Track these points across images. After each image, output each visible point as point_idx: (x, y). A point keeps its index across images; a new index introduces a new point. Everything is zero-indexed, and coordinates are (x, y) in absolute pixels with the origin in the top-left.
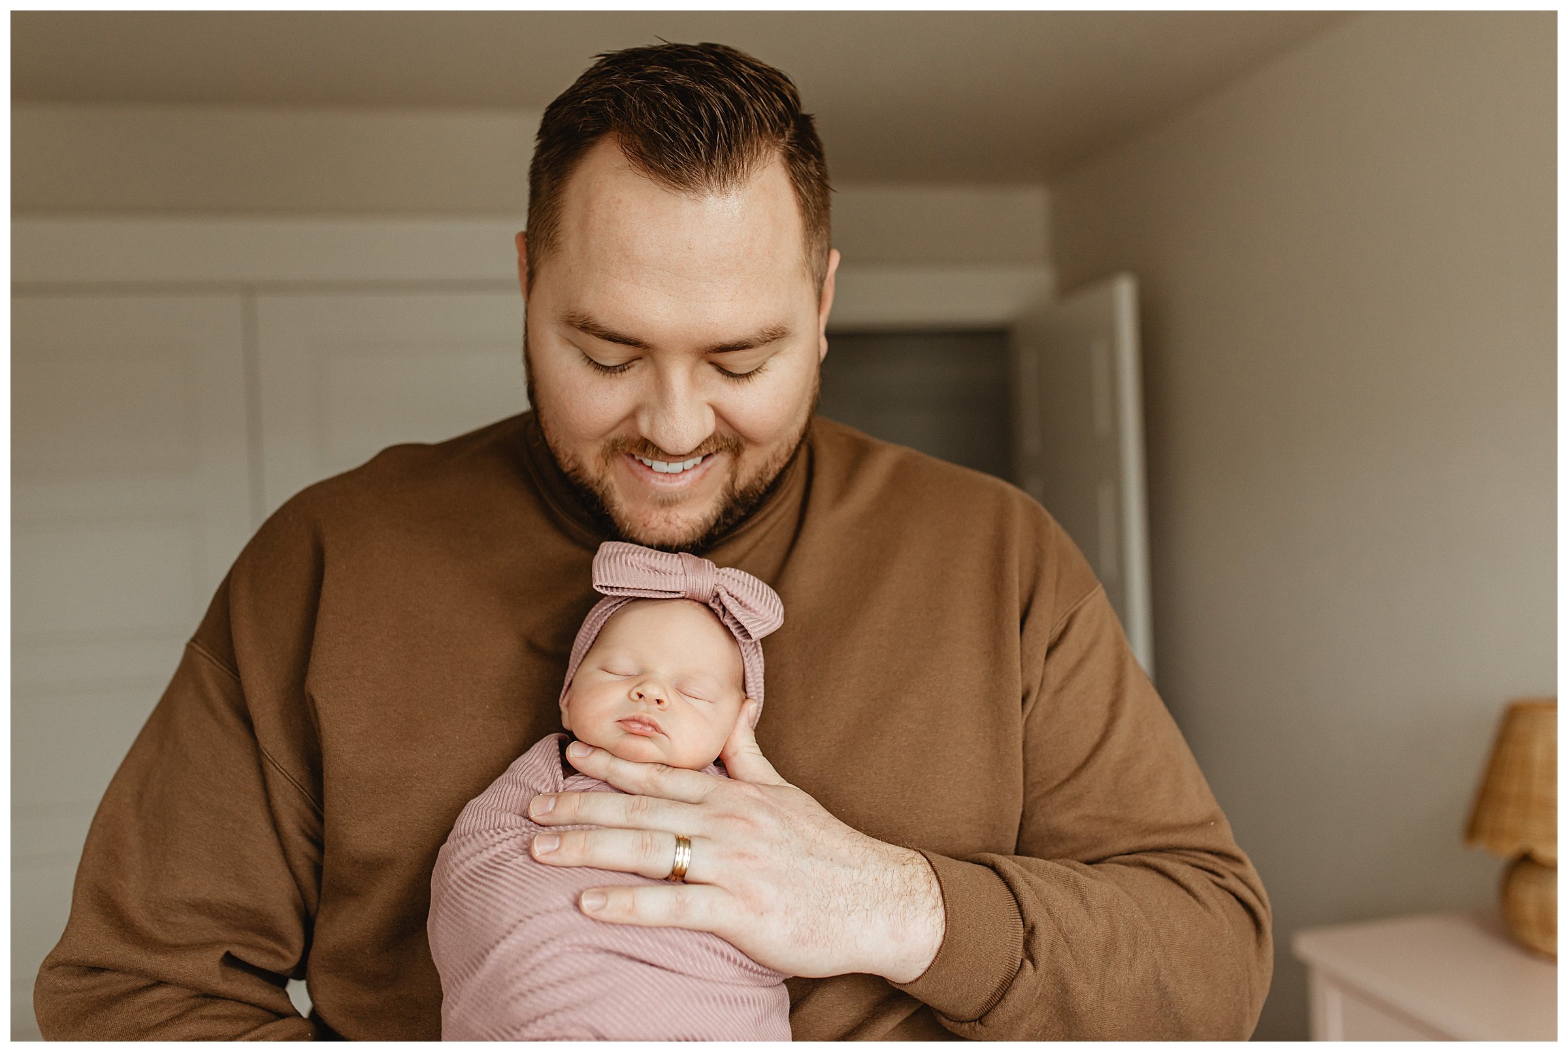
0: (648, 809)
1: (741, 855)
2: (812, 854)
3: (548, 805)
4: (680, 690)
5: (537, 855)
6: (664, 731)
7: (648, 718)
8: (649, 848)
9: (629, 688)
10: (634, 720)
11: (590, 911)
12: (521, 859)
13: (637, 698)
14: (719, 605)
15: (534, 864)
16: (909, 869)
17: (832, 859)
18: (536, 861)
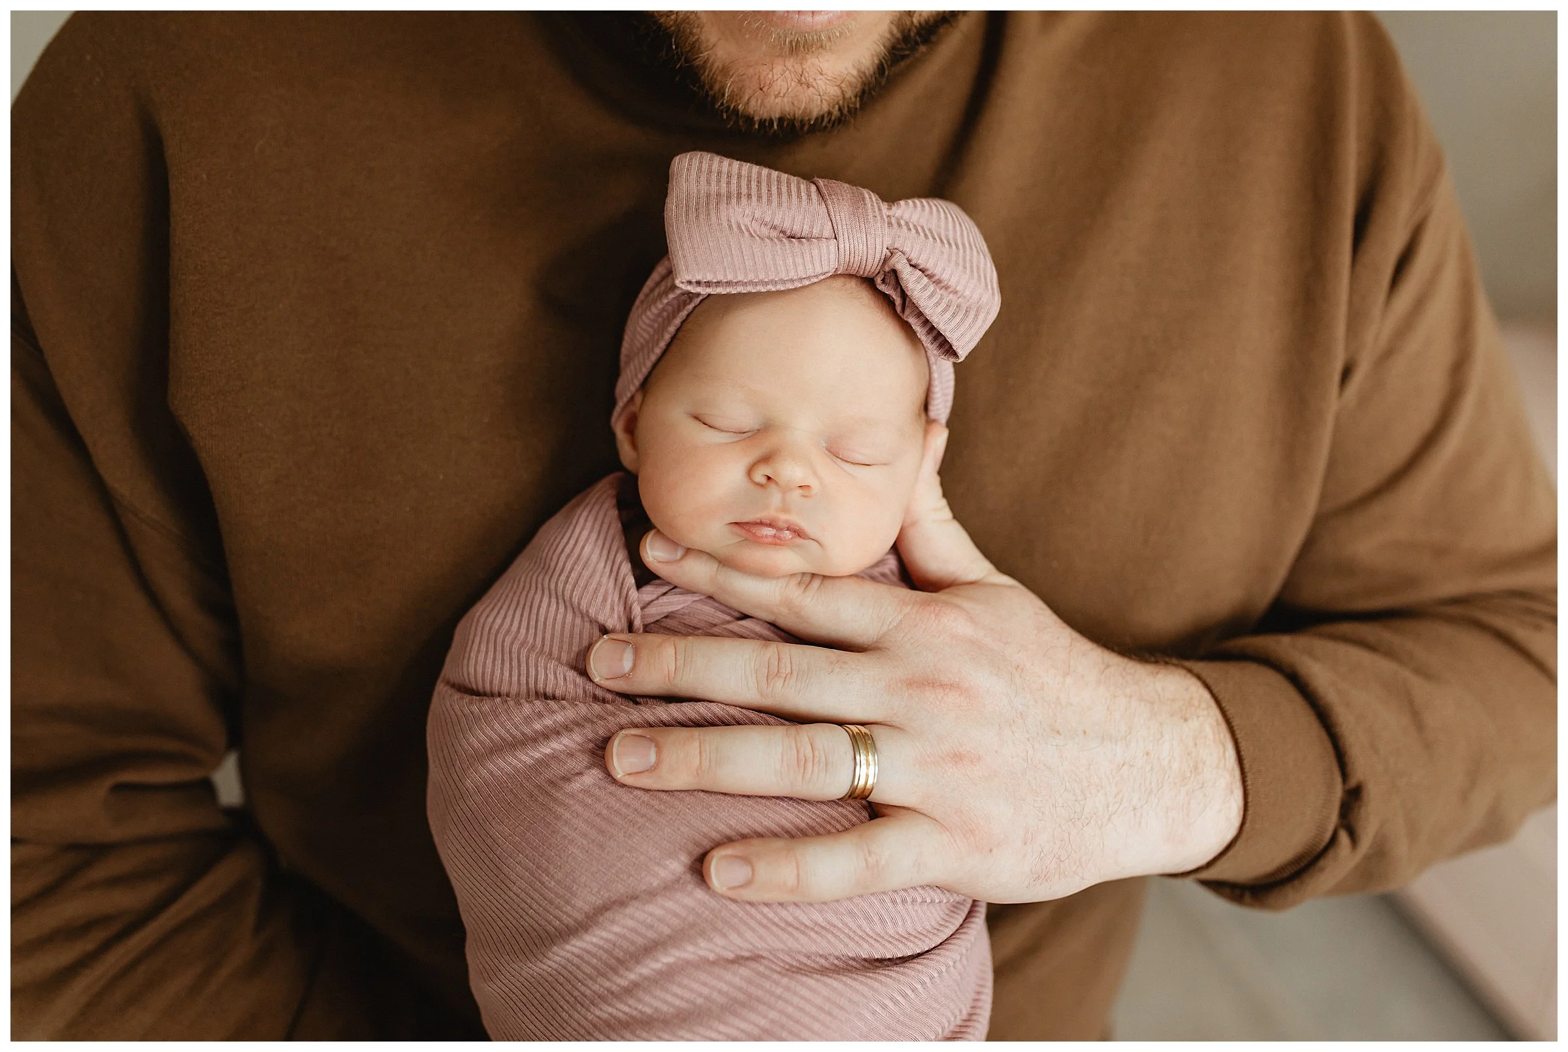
0: (795, 674)
1: (957, 758)
2: (1058, 732)
3: (621, 660)
4: (834, 452)
5: (619, 776)
6: (812, 536)
7: (786, 521)
8: (810, 765)
9: (747, 460)
10: (761, 524)
11: (724, 889)
12: (592, 777)
13: (763, 480)
14: (895, 290)
15: (612, 788)
16: (1194, 723)
17: (1085, 732)
18: (614, 781)
